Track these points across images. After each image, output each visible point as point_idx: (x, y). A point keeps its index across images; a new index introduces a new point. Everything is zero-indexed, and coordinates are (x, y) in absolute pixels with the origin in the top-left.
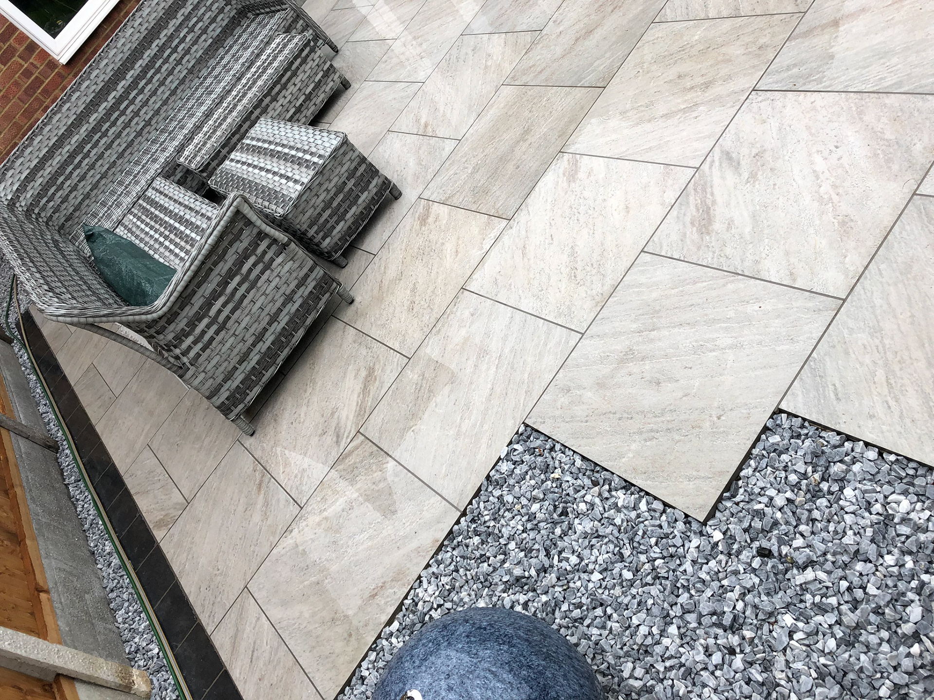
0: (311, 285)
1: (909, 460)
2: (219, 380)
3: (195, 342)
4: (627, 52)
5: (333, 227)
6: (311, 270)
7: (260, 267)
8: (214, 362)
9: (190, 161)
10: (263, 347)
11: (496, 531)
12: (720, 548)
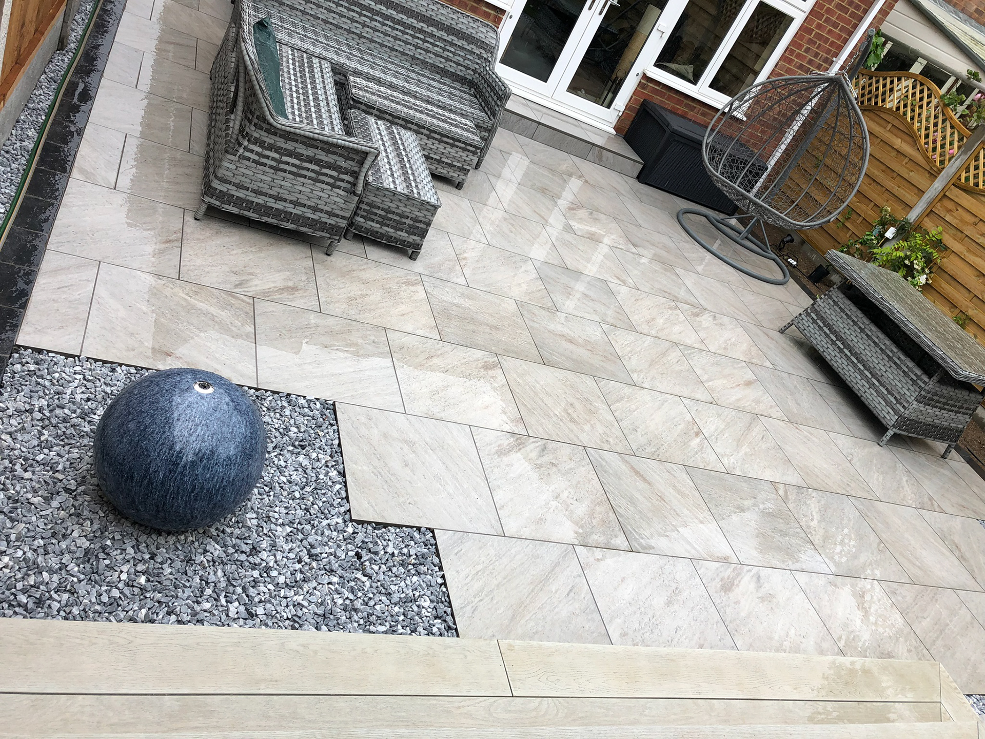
0: (332, 221)
1: (448, 596)
2: (234, 180)
3: (257, 154)
4: (570, 368)
5: (373, 221)
6: (343, 218)
7: (332, 181)
8: (247, 172)
9: (355, 87)
10: (271, 203)
11: (263, 413)
12: (345, 534)
